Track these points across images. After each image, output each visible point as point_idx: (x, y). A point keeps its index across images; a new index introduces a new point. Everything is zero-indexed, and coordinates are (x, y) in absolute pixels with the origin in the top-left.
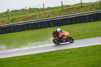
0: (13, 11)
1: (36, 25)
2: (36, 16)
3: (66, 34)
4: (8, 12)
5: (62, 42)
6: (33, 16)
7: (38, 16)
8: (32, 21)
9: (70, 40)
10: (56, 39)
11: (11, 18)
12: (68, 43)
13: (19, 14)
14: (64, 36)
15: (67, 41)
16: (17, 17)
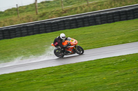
0: (42, 3)
1: (77, 22)
2: (76, 9)
4: (35, 3)
6: (71, 9)
7: (79, 10)
8: (70, 16)
10: (59, 49)
11: (40, 12)
12: (76, 54)
13: (52, 7)
14: (71, 45)
15: (74, 52)
16: (49, 10)
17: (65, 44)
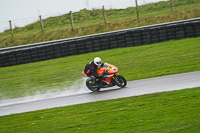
3: (113, 69)
9: (119, 81)
14: (108, 74)
15: (113, 83)
17: (101, 73)
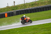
3: (28, 18)
5: (26, 22)
10: (23, 21)
15: (29, 22)
17: (25, 19)
